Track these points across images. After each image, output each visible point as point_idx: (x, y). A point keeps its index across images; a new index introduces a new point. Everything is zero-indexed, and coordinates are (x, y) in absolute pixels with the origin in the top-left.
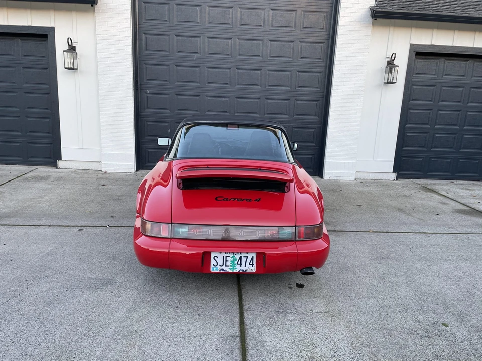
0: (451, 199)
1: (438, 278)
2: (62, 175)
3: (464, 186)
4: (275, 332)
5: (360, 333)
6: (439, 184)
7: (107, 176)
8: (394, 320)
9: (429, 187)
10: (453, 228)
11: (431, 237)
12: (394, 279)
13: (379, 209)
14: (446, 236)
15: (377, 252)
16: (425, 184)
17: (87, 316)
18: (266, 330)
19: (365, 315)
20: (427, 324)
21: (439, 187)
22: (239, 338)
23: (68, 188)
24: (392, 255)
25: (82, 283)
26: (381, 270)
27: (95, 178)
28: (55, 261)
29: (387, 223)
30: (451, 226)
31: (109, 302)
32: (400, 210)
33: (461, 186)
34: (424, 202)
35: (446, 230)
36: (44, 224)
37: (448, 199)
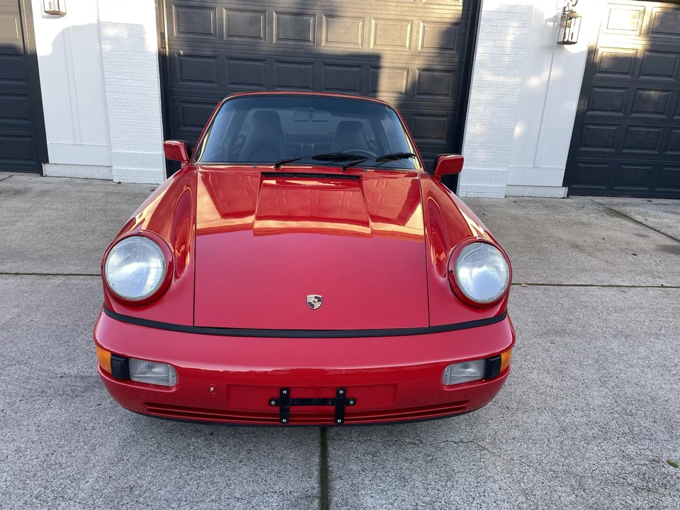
0: (651, 228)
1: (649, 370)
2: (49, 187)
3: (668, 207)
4: (383, 485)
5: (531, 485)
6: (631, 204)
7: (120, 189)
8: (587, 456)
9: (617, 208)
10: (660, 278)
11: (628, 293)
12: (579, 372)
13: (544, 245)
14: (651, 292)
15: (547, 321)
16: (611, 205)
17: (47, 455)
18: (367, 481)
19: (538, 446)
20: (642, 462)
21: (632, 208)
22: (317, 501)
23: (57, 209)
24: (571, 326)
25: (50, 385)
26: (555, 356)
27: (101, 192)
28: (11, 342)
29: (557, 269)
30: (656, 274)
31: (92, 424)
32: (576, 246)
33: (664, 208)
34: (611, 233)
35: (650, 281)
36: (7, 272)
37: (647, 229)
